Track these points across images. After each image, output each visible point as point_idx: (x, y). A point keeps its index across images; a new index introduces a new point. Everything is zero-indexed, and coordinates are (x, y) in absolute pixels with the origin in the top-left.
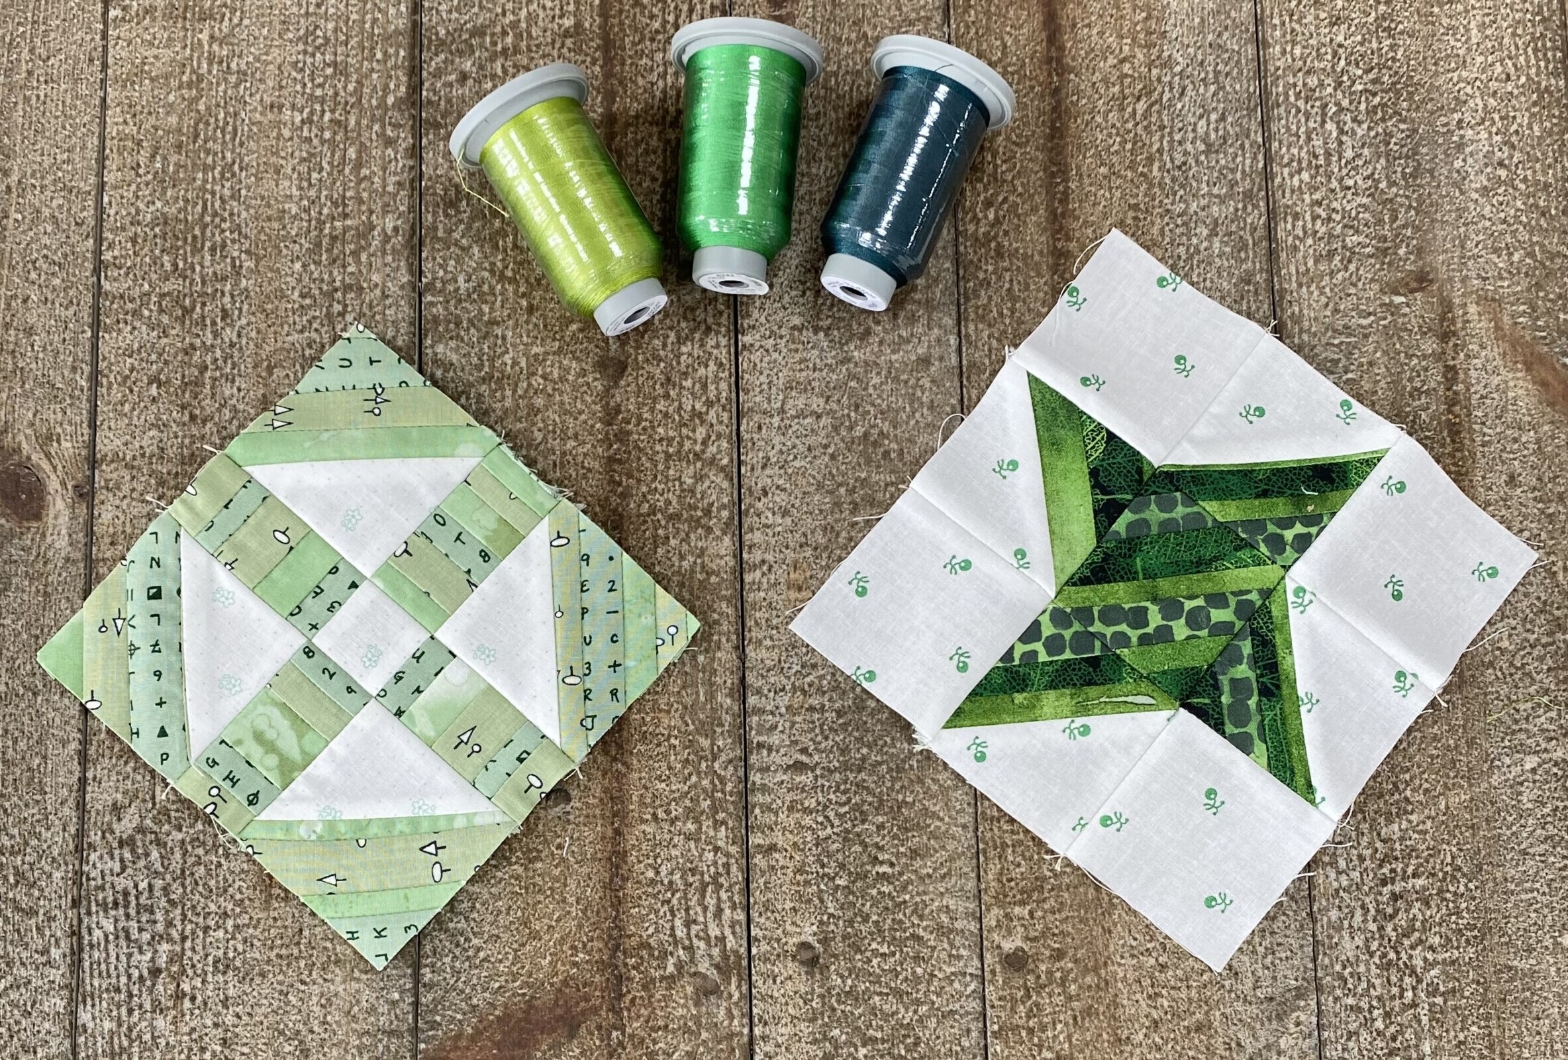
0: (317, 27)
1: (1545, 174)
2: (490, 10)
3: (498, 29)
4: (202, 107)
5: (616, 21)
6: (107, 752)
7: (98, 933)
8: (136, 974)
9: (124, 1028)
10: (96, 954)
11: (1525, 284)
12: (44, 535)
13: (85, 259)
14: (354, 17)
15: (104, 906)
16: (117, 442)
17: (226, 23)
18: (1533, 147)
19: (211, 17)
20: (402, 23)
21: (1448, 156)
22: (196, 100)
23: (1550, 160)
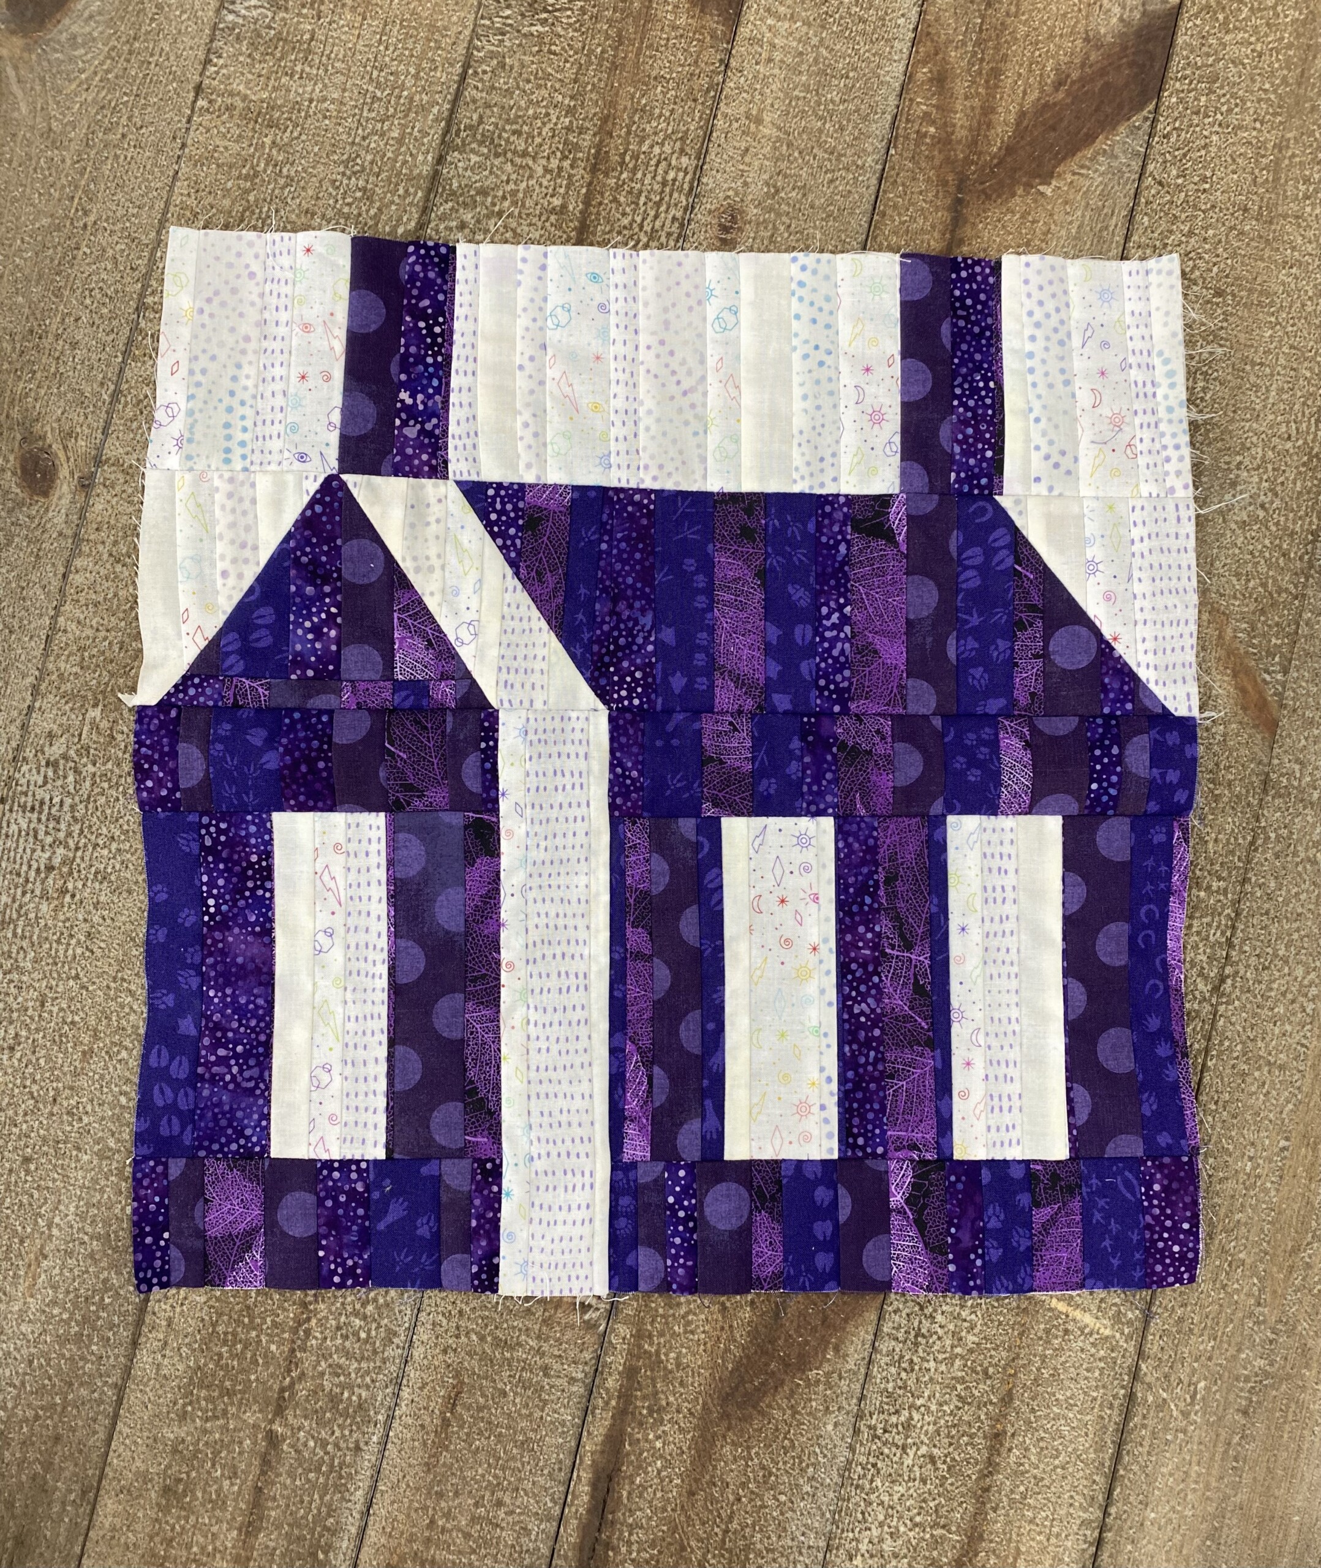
0: (358, 156)
1: (1294, 522)
2: (497, 176)
3: (500, 193)
4: (251, 198)
5: (595, 211)
6: (54, 691)
7: (14, 828)
8: (35, 865)
9: (16, 905)
10: (9, 843)
11: (1252, 607)
12: (47, 510)
13: (132, 299)
14: (390, 155)
15: (23, 808)
16: (121, 451)
17: (288, 134)
18: (1291, 498)
19: (277, 126)
20: (426, 170)
21: (1222, 488)
22: (247, 192)
23: (1302, 513)
